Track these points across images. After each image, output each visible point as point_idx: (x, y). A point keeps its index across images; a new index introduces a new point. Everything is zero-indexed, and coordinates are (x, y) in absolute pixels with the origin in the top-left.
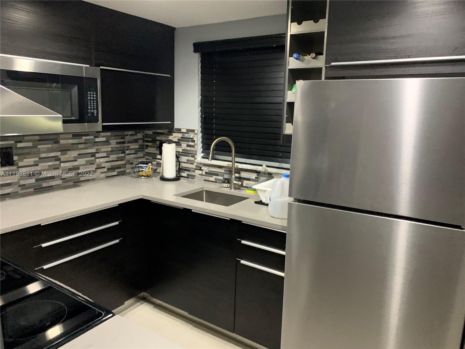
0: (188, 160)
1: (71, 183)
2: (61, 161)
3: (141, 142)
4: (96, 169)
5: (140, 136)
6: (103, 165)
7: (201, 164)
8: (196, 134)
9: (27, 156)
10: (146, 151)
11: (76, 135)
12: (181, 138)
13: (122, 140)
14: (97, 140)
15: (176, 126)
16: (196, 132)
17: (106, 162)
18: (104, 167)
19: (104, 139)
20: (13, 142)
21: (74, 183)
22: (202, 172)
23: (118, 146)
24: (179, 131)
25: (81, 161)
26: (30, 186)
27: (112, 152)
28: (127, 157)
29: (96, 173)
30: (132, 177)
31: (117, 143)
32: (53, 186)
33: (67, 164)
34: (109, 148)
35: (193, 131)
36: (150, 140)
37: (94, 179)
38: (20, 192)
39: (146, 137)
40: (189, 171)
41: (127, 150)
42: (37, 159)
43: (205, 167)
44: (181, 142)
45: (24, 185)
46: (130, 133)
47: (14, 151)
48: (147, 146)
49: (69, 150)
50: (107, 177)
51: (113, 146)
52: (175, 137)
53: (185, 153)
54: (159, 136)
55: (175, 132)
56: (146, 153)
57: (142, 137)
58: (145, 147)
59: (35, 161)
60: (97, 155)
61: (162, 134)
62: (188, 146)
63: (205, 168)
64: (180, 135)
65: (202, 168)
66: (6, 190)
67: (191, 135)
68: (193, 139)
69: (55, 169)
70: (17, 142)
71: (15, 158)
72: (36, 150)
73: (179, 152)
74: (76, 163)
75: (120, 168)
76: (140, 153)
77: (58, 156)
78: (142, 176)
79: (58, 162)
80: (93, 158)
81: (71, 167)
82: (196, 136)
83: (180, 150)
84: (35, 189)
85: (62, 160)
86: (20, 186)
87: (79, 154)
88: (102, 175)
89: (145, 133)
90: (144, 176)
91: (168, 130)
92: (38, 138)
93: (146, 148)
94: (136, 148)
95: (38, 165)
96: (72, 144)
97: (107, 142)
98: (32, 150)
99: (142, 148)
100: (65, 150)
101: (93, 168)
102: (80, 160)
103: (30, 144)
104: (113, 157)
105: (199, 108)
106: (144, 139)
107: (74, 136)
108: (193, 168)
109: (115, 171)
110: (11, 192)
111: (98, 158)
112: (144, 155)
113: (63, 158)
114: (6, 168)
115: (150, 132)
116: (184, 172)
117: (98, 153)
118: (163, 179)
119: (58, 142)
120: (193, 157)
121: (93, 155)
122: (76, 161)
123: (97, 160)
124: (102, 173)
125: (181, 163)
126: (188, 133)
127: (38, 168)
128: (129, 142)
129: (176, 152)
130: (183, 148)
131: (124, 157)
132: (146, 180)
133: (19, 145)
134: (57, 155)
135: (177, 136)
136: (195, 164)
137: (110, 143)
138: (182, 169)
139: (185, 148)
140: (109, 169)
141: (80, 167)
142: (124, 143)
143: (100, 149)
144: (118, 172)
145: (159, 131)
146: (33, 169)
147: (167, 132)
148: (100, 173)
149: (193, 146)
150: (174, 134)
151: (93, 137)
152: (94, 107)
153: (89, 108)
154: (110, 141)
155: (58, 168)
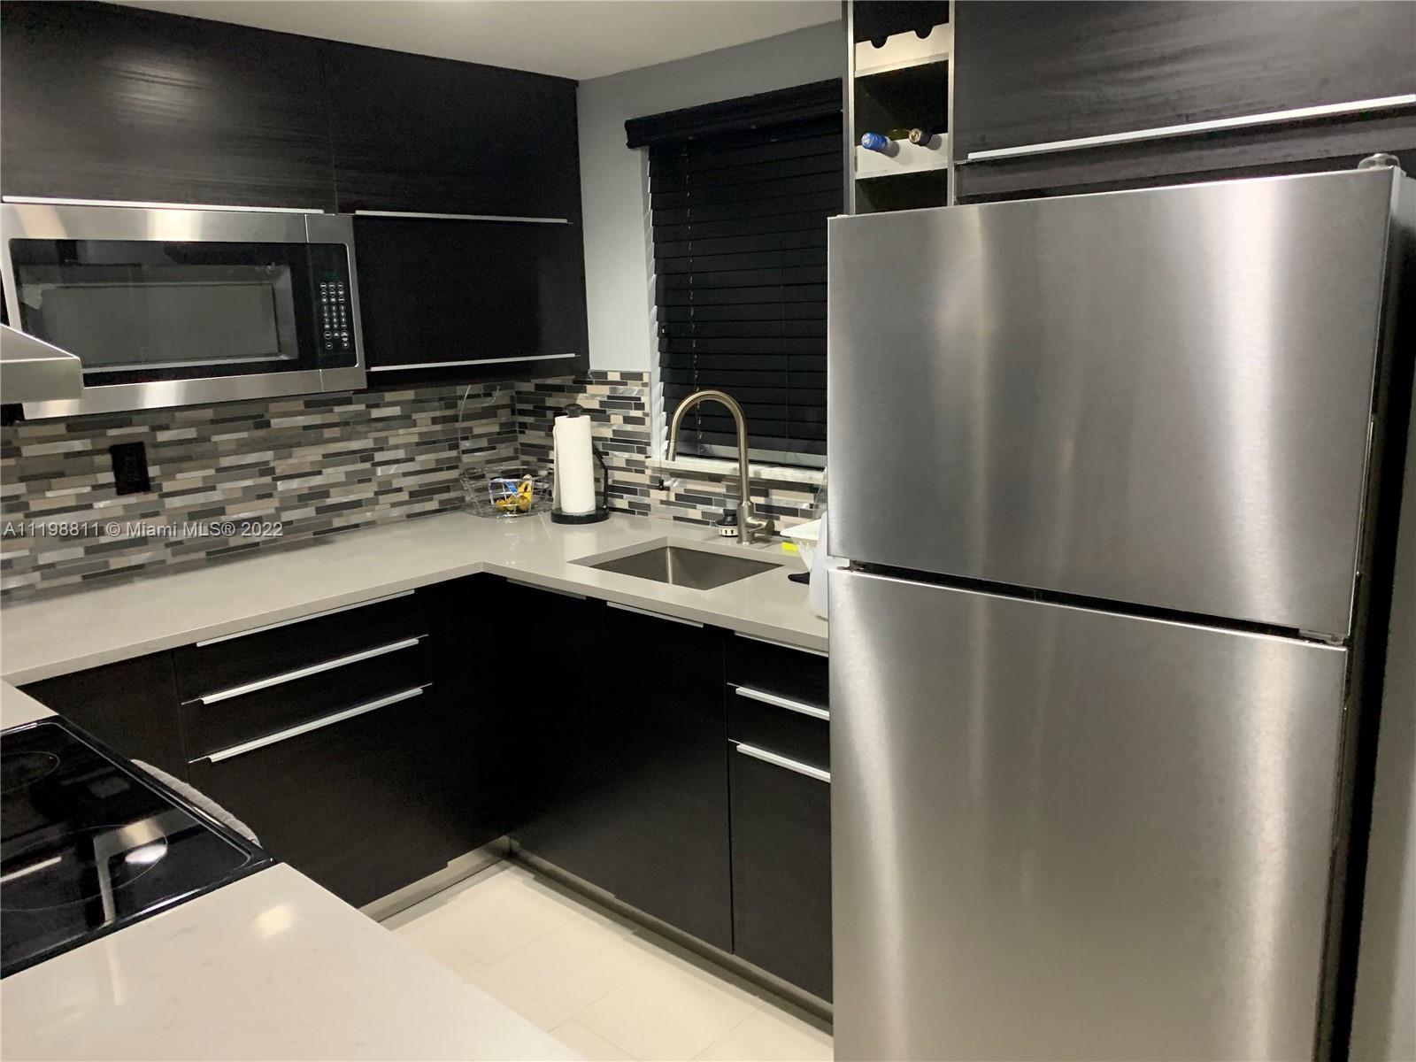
0: (628, 461)
1: (309, 535)
2: (277, 475)
3: (504, 416)
4: (377, 493)
5: (499, 397)
6: (396, 484)
7: (662, 470)
8: (645, 385)
9: (185, 465)
10: (523, 439)
11: (315, 403)
12: (609, 397)
13: (450, 412)
14: (376, 413)
15: (595, 365)
16: (646, 379)
17: (405, 474)
18: (400, 490)
19: (395, 411)
20: (145, 429)
21: (315, 534)
22: (668, 496)
23: (438, 427)
24: (601, 378)
25: (334, 474)
26: (195, 546)
27: (422, 444)
28: (466, 458)
29: (377, 507)
30: (478, 514)
31: (435, 421)
32: (257, 544)
33: (294, 484)
34: (409, 436)
35: (638, 376)
36: (530, 407)
37: (371, 524)
38: (171, 560)
39: (521, 401)
40: (632, 492)
41: (466, 438)
42: (212, 472)
43: (673, 479)
44: (609, 411)
45: (181, 542)
46: (468, 389)
47: (150, 454)
48: (523, 426)
49: (299, 445)
50: (409, 516)
51: (425, 429)
52: (593, 396)
53: (623, 441)
54: (550, 396)
55: (591, 383)
56: (522, 444)
57: (507, 401)
58: (517, 429)
59: (205, 478)
60: (379, 457)
61: (560, 389)
62: (627, 420)
63: (674, 482)
64: (605, 391)
65: (666, 484)
66: (133, 557)
67: (633, 389)
68: (639, 399)
69: (260, 497)
70: (155, 429)
71: (153, 471)
72: (205, 447)
73: (606, 439)
74: (316, 481)
75: (447, 489)
76: (503, 446)
77: (267, 463)
78: (506, 510)
79: (268, 479)
80: (367, 465)
81: (306, 491)
82: (646, 390)
83: (607, 433)
84: (209, 554)
85: (278, 472)
86: (168, 545)
87: (325, 456)
88: (395, 512)
89: (516, 390)
90: (511, 512)
91: (573, 377)
92: (209, 413)
93: (523, 432)
94: (491, 434)
95: (213, 488)
96: (306, 428)
97: (406, 420)
98: (197, 449)
99: (509, 432)
100: (286, 444)
101: (366, 492)
102: (330, 470)
103: (191, 433)
104: (425, 459)
105: (650, 309)
106: (514, 405)
107: (308, 404)
108: (643, 485)
109: (431, 499)
110: (145, 562)
111: (382, 464)
112: (516, 451)
113: (281, 467)
114: (132, 499)
115: (528, 387)
116: (622, 497)
117: (381, 449)
118: (561, 518)
119: (267, 424)
120: (642, 451)
121: (366, 456)
122: (320, 473)
123: (379, 471)
124: (394, 505)
125: (609, 471)
126: (626, 384)
127: (215, 496)
128: (469, 417)
129: (594, 439)
130: (614, 428)
131: (458, 459)
132: (516, 521)
133: (162, 436)
134: (265, 459)
135: (597, 393)
136: (648, 472)
137: (415, 420)
138: (613, 488)
139: (619, 425)
140: (415, 495)
141: (331, 490)
142: (455, 419)
143: (387, 438)
144: (441, 502)
145: (550, 381)
146: (201, 498)
147: (571, 384)
148: (389, 506)
149: (640, 421)
150: (588, 387)
151: (362, 407)
152: (340, 323)
153: (327, 326)
154: (414, 416)
155: (270, 496)
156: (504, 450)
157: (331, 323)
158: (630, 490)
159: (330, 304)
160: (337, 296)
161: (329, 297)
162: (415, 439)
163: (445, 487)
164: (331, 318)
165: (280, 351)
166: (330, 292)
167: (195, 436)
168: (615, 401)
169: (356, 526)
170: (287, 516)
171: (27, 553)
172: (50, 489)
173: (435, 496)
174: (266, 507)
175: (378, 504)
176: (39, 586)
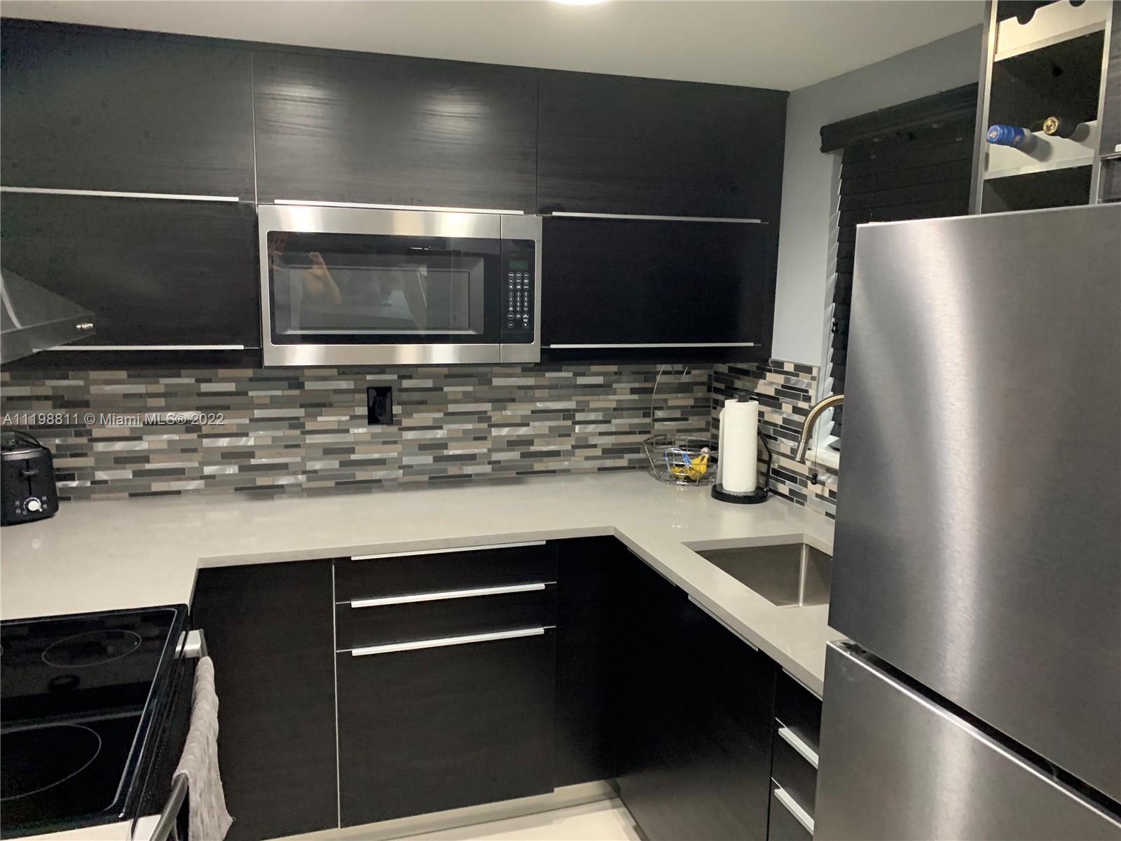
0: (794, 450)
2: (492, 423)
3: (700, 392)
4: (574, 447)
5: (698, 375)
6: (592, 441)
7: (819, 464)
8: (813, 379)
9: (421, 407)
10: (714, 414)
12: (783, 386)
13: (648, 385)
14: (581, 381)
15: (776, 355)
16: (816, 373)
17: (601, 434)
18: (595, 446)
19: (599, 380)
20: (395, 377)
21: (518, 473)
22: (823, 490)
23: (636, 397)
24: (779, 365)
25: (540, 427)
26: (421, 470)
27: (619, 410)
28: (659, 426)
29: (573, 459)
30: (655, 477)
31: (633, 391)
32: (470, 476)
33: (505, 432)
34: (610, 402)
35: (808, 370)
36: (722, 386)
37: (566, 472)
38: (402, 480)
39: (717, 380)
40: (794, 480)
41: (661, 409)
42: (440, 415)
43: (828, 475)
44: (782, 399)
45: (411, 466)
46: (662, 368)
47: (395, 394)
48: (716, 402)
49: (513, 400)
50: (600, 469)
51: (623, 397)
52: (771, 383)
53: (791, 430)
54: (738, 378)
55: (770, 371)
56: (714, 419)
57: (705, 379)
58: (712, 405)
59: (435, 419)
60: (579, 417)
61: (745, 373)
62: (796, 410)
63: (829, 477)
64: (779, 379)
65: (820, 478)
66: (373, 473)
67: (803, 381)
68: (807, 391)
69: (476, 439)
70: (402, 377)
71: (397, 409)
72: (438, 395)
73: (776, 425)
74: (523, 431)
75: (637, 451)
76: (696, 418)
77: (486, 412)
78: (680, 477)
79: (485, 425)
80: (569, 423)
81: (515, 439)
82: (814, 383)
83: (775, 419)
84: (431, 479)
85: (494, 421)
86: (401, 467)
87: (533, 412)
88: (588, 465)
89: (713, 370)
90: (684, 480)
91: (757, 364)
92: (445, 370)
93: (715, 408)
94: (687, 407)
95: (440, 428)
96: (520, 387)
97: (605, 388)
98: (432, 396)
100: (502, 400)
101: (565, 445)
102: (537, 424)
103: (429, 384)
104: (621, 423)
105: (826, 306)
106: (712, 383)
107: (524, 370)
108: (802, 475)
109: (622, 457)
110: (382, 478)
111: (579, 423)
112: (708, 423)
113: (496, 417)
114: (378, 429)
115: (723, 368)
116: (784, 483)
117: (583, 411)
118: (720, 495)
119: (489, 382)
121: (568, 414)
122: (527, 425)
123: (578, 428)
124: (587, 458)
125: (772, 456)
126: (797, 375)
127: (439, 434)
128: (663, 389)
129: (761, 423)
130: (785, 416)
131: (651, 426)
133: (406, 383)
134: (485, 409)
135: (774, 381)
136: (808, 464)
137: (616, 389)
138: (776, 472)
139: (788, 415)
140: (608, 452)
141: (535, 440)
142: (650, 391)
143: (588, 402)
144: (630, 461)
145: (740, 366)
146: (429, 435)
147: (754, 369)
148: (583, 459)
149: (804, 413)
150: (768, 374)
152: (522, 306)
153: (511, 309)
154: (615, 386)
155: (485, 438)
156: (697, 422)
157: (515, 306)
159: (515, 290)
160: (523, 284)
162: (613, 405)
163: (634, 449)
164: (515, 302)
165: (470, 326)
166: (516, 280)
167: (431, 386)
168: (789, 391)
169: (554, 472)
170: (496, 456)
171: (299, 459)
172: (321, 415)
173: (625, 455)
174: (479, 449)
175: (574, 455)
176: (304, 486)
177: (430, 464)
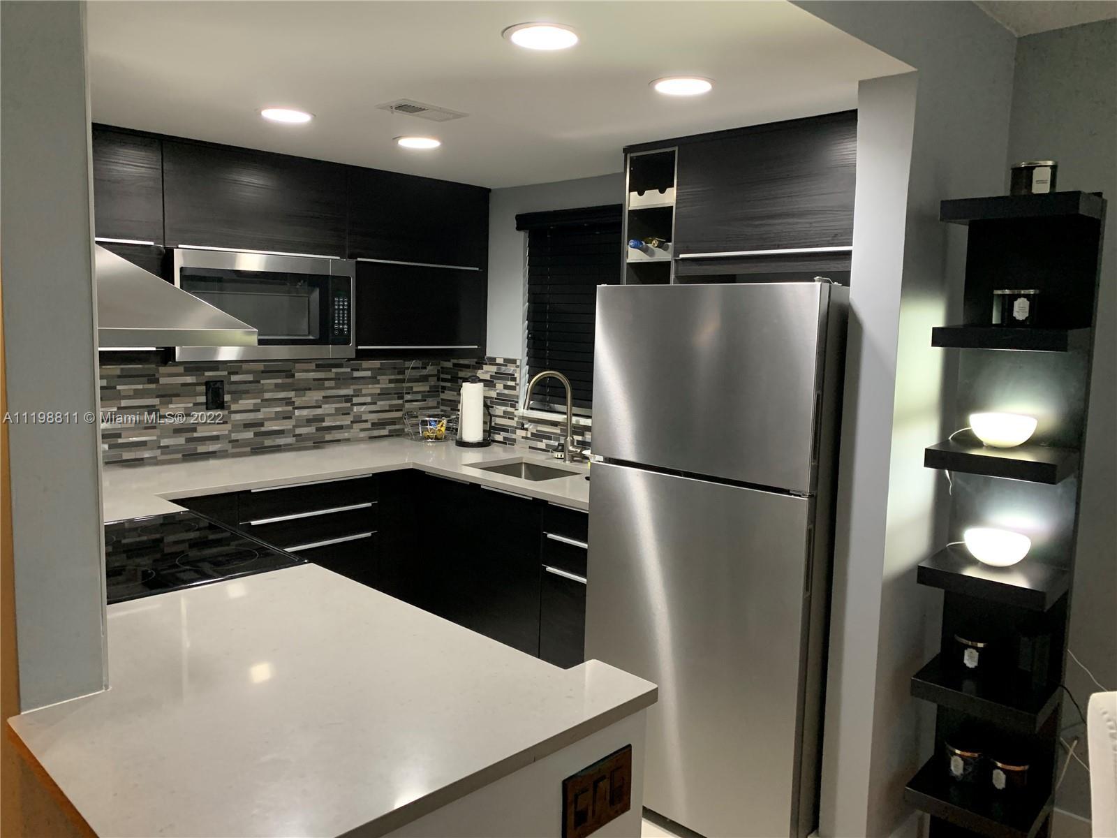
0: (505, 412)
1: (311, 444)
2: (296, 406)
3: (433, 381)
4: (352, 422)
5: (431, 369)
6: (364, 417)
7: (523, 418)
8: (517, 367)
9: (244, 396)
10: (443, 396)
11: (323, 366)
12: (496, 373)
13: (400, 377)
14: (356, 374)
15: (489, 354)
16: (518, 363)
17: (371, 412)
18: (366, 421)
19: (368, 374)
20: (225, 373)
21: (314, 443)
23: (392, 385)
24: (492, 361)
25: (328, 408)
26: (245, 443)
27: (384, 394)
28: (407, 405)
29: (352, 431)
30: (412, 439)
31: (391, 381)
32: (280, 446)
33: (305, 412)
34: (375, 389)
35: (514, 361)
36: (449, 377)
37: (347, 440)
38: (231, 451)
39: (443, 372)
40: (506, 431)
41: (409, 393)
42: (259, 401)
43: (530, 424)
44: (495, 381)
45: (237, 441)
46: (413, 364)
47: (227, 387)
48: (444, 388)
49: (310, 389)
50: (371, 438)
51: (384, 386)
52: (487, 372)
53: (503, 400)
54: (461, 370)
55: (486, 364)
56: (442, 399)
57: (435, 372)
59: (255, 404)
60: (355, 400)
61: (467, 366)
62: (506, 387)
64: (494, 369)
65: (526, 426)
66: (211, 446)
67: (510, 369)
68: (514, 375)
69: (285, 418)
70: (231, 371)
71: (227, 398)
72: (257, 386)
73: (492, 398)
74: (318, 411)
75: (394, 423)
76: (431, 399)
77: (291, 398)
78: (429, 437)
79: (290, 408)
80: (349, 405)
81: (311, 417)
82: (518, 370)
83: (493, 394)
84: (252, 449)
85: (297, 404)
86: (230, 442)
87: (324, 397)
88: (362, 435)
89: (442, 366)
90: (432, 439)
91: (475, 360)
92: (261, 367)
93: (443, 392)
94: (425, 392)
95: (259, 411)
96: (314, 380)
97: (373, 379)
98: (253, 386)
99: (434, 392)
100: (303, 389)
101: (346, 421)
102: (326, 406)
103: (250, 377)
104: (382, 404)
105: (523, 322)
106: (439, 375)
107: (318, 366)
108: (512, 427)
109: (385, 429)
110: (216, 450)
111: (357, 404)
112: (438, 403)
113: (298, 402)
115: (449, 365)
116: (499, 434)
117: (358, 396)
118: (462, 444)
119: (293, 376)
120: (513, 406)
121: (348, 399)
122: (320, 407)
123: (355, 408)
124: (362, 430)
125: (493, 418)
126: (506, 366)
127: (260, 416)
128: (412, 380)
129: (485, 397)
130: (498, 391)
131: (403, 405)
132: (434, 444)
133: (234, 378)
134: (290, 396)
135: (489, 370)
136: (516, 419)
137: (379, 380)
138: (494, 428)
139: (501, 390)
140: (375, 425)
141: (326, 418)
142: (402, 381)
143: (361, 389)
144: (390, 431)
145: (462, 362)
146: (251, 416)
147: (474, 364)
148: (358, 430)
149: (513, 388)
150: (484, 366)
151: (349, 370)
152: (343, 320)
153: (336, 322)
154: (379, 378)
155: (290, 418)
156: (431, 402)
157: (339, 320)
158: (504, 429)
159: (339, 309)
160: (343, 305)
161: (339, 305)
162: (378, 391)
163: (393, 422)
164: (339, 317)
165: (309, 333)
166: (339, 303)
167: (252, 379)
168: (500, 376)
169: (338, 441)
170: (298, 431)
171: (155, 438)
172: (171, 403)
173: (387, 427)
174: (287, 425)
175: (352, 428)
176: (159, 458)
177: (252, 438)
